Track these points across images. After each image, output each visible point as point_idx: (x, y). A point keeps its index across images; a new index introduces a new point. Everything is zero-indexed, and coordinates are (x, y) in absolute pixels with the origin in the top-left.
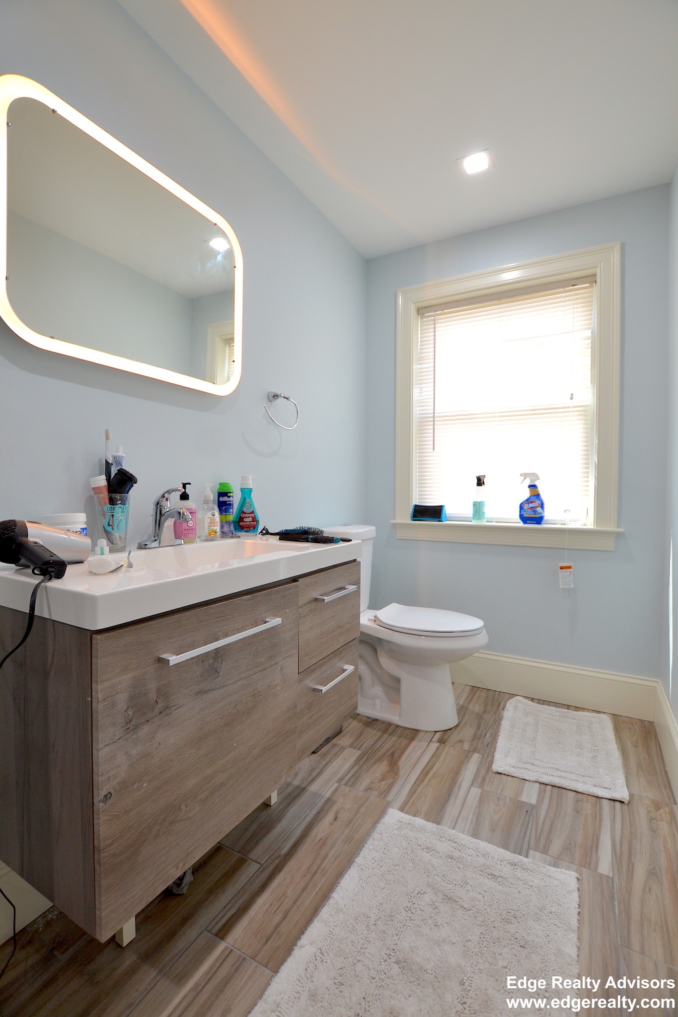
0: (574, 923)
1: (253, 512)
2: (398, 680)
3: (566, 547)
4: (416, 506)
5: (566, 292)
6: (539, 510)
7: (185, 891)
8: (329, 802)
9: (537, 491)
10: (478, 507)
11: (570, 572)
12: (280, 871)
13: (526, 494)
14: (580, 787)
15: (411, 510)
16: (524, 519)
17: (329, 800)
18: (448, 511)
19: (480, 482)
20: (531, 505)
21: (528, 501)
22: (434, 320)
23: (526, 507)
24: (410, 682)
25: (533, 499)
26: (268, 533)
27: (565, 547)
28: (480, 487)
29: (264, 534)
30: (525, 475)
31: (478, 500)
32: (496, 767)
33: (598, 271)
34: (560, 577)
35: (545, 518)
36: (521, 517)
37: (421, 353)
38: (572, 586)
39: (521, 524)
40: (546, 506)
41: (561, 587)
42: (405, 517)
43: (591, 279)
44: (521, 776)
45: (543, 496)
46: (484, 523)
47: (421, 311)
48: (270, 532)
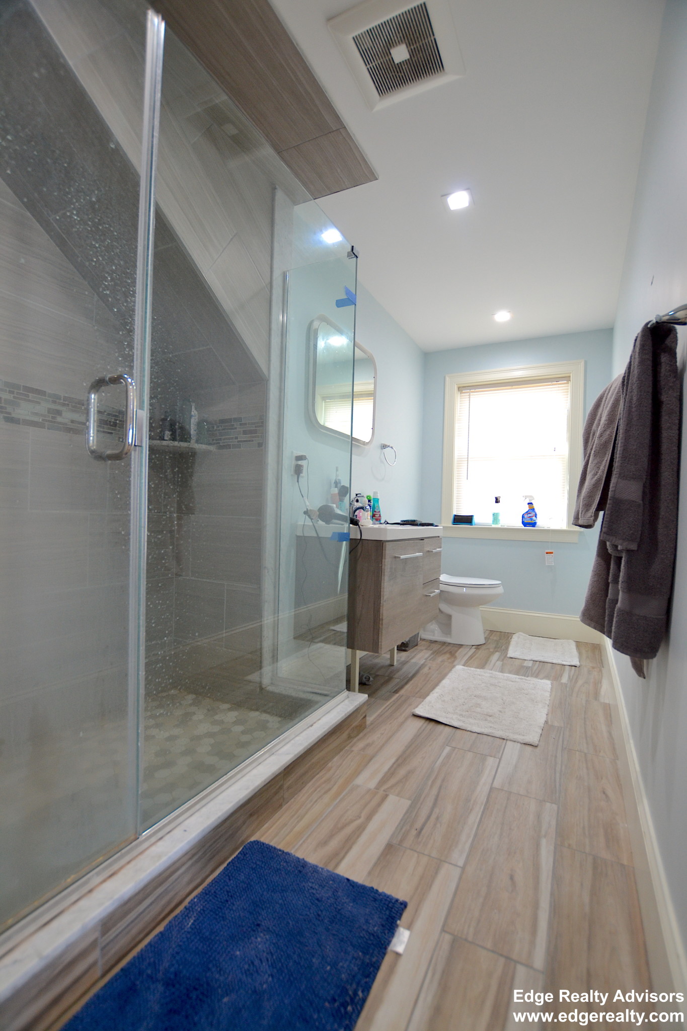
0: (549, 690)
1: (379, 512)
2: (449, 617)
3: (550, 541)
4: (455, 515)
5: (553, 385)
6: (534, 518)
7: (371, 683)
8: (423, 666)
9: (533, 507)
10: (495, 517)
11: (552, 556)
12: (411, 680)
13: (527, 508)
14: (554, 661)
15: (452, 518)
16: (525, 524)
17: (422, 665)
18: (476, 520)
19: (497, 501)
20: (529, 515)
21: (527, 513)
22: (469, 395)
23: (526, 516)
24: (458, 617)
25: (530, 511)
26: (388, 523)
27: (548, 541)
28: (497, 504)
29: (386, 524)
30: (526, 497)
31: (496, 512)
32: (509, 655)
33: (571, 375)
34: (546, 559)
35: (537, 524)
36: (523, 523)
37: (459, 416)
38: (553, 564)
39: (523, 527)
40: (538, 516)
41: (547, 564)
42: (449, 522)
43: (567, 378)
44: (523, 658)
45: (536, 510)
46: (499, 526)
47: (461, 389)
48: (389, 522)
